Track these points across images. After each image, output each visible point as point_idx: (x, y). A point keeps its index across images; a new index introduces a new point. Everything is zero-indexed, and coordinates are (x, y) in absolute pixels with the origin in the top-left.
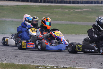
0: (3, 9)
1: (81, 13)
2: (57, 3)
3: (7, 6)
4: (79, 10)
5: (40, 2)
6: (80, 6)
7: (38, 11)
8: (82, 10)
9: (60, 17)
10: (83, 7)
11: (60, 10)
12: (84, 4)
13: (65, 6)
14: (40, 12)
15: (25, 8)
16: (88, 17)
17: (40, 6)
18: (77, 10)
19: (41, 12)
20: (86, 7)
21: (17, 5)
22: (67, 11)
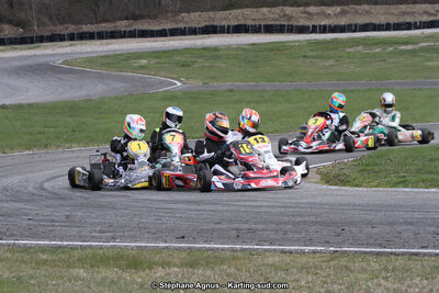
0: (218, 57)
1: (413, 53)
2: (355, 31)
3: (229, 48)
4: (410, 47)
5: (311, 33)
6: (410, 37)
7: (305, 56)
8: (416, 47)
9: (357, 70)
10: (418, 37)
11: (360, 48)
12: (424, 28)
13: (373, 38)
14: (310, 57)
15: (272, 50)
16: (429, 64)
17: (310, 43)
18: (403, 47)
19: (314, 57)
20: (427, 37)
21: (253, 44)
22: (378, 50)
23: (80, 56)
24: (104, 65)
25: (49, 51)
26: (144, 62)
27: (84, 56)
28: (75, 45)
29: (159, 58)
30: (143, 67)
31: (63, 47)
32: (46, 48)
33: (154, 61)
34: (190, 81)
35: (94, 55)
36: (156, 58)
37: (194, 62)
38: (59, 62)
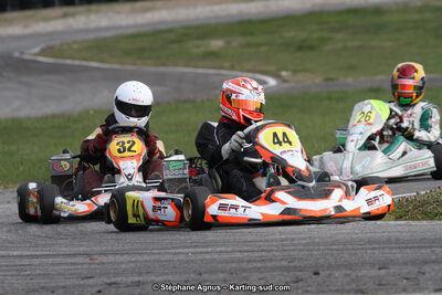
23: (81, 37)
24: (127, 53)
25: (16, 30)
26: (217, 44)
27: (91, 36)
28: (73, 15)
29: (251, 34)
30: (212, 54)
31: (46, 19)
32: (10, 22)
33: (237, 41)
34: (301, 76)
35: (109, 34)
36: (244, 34)
37: (324, 40)
38: (32, 52)
